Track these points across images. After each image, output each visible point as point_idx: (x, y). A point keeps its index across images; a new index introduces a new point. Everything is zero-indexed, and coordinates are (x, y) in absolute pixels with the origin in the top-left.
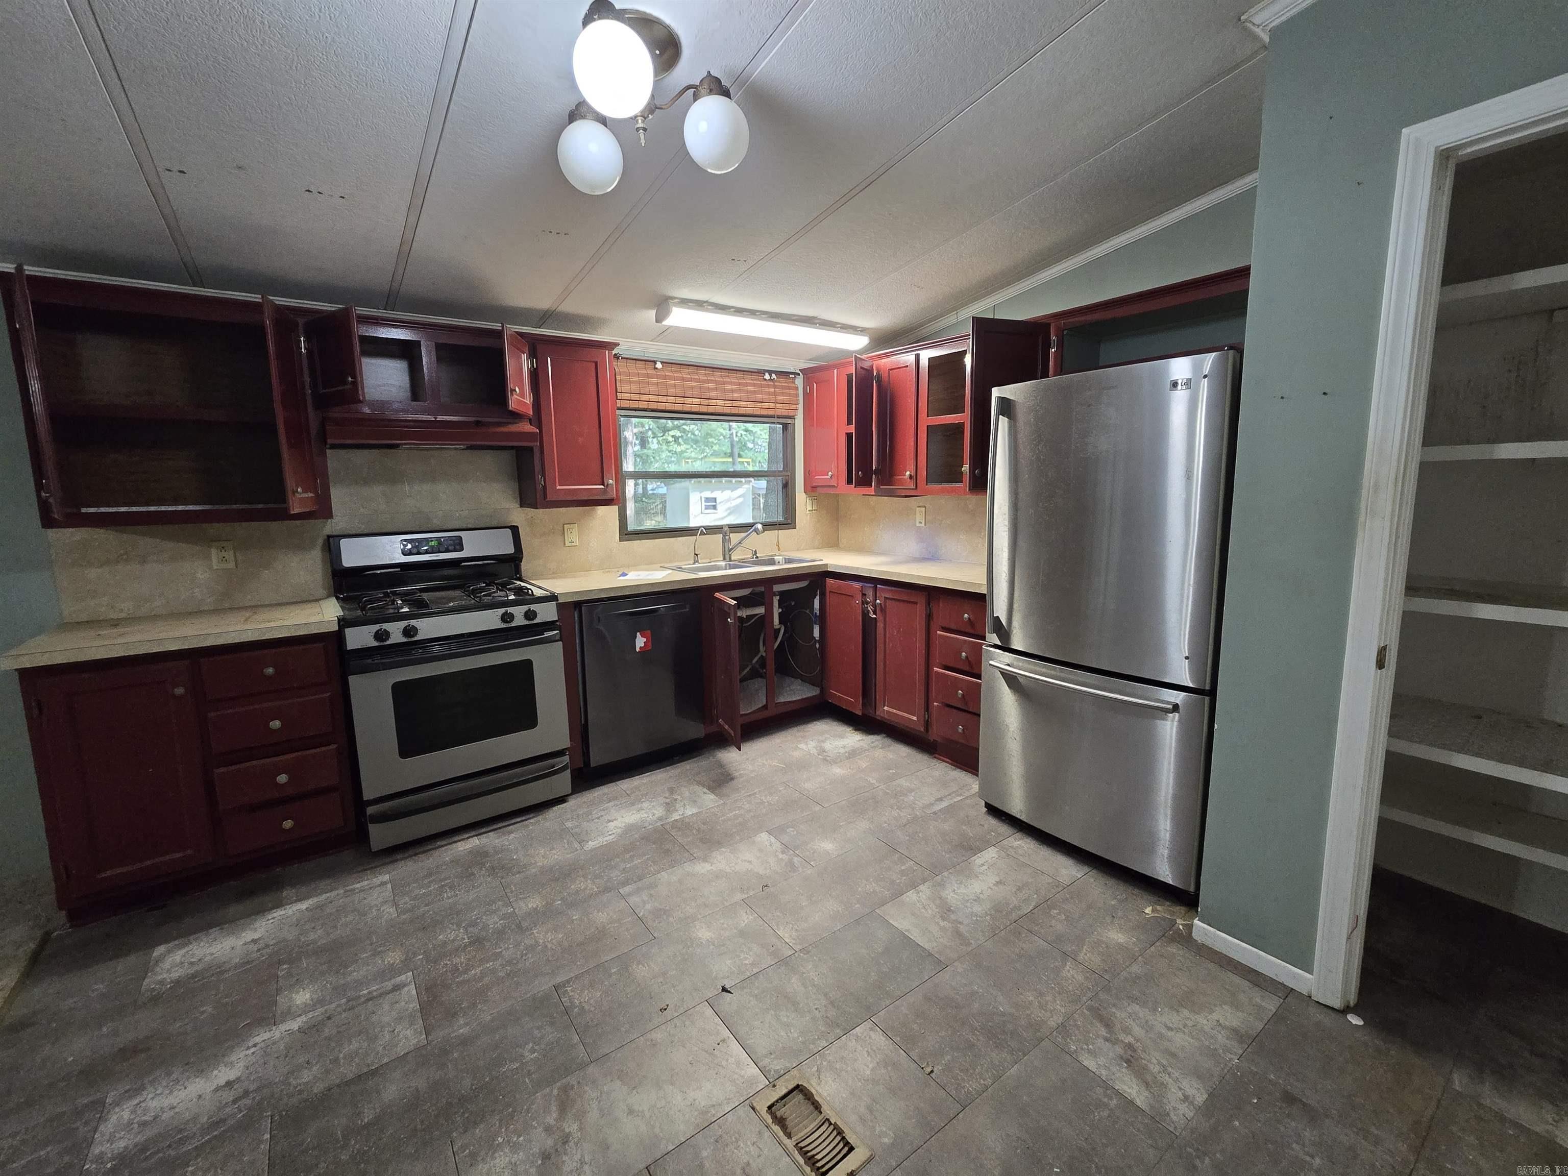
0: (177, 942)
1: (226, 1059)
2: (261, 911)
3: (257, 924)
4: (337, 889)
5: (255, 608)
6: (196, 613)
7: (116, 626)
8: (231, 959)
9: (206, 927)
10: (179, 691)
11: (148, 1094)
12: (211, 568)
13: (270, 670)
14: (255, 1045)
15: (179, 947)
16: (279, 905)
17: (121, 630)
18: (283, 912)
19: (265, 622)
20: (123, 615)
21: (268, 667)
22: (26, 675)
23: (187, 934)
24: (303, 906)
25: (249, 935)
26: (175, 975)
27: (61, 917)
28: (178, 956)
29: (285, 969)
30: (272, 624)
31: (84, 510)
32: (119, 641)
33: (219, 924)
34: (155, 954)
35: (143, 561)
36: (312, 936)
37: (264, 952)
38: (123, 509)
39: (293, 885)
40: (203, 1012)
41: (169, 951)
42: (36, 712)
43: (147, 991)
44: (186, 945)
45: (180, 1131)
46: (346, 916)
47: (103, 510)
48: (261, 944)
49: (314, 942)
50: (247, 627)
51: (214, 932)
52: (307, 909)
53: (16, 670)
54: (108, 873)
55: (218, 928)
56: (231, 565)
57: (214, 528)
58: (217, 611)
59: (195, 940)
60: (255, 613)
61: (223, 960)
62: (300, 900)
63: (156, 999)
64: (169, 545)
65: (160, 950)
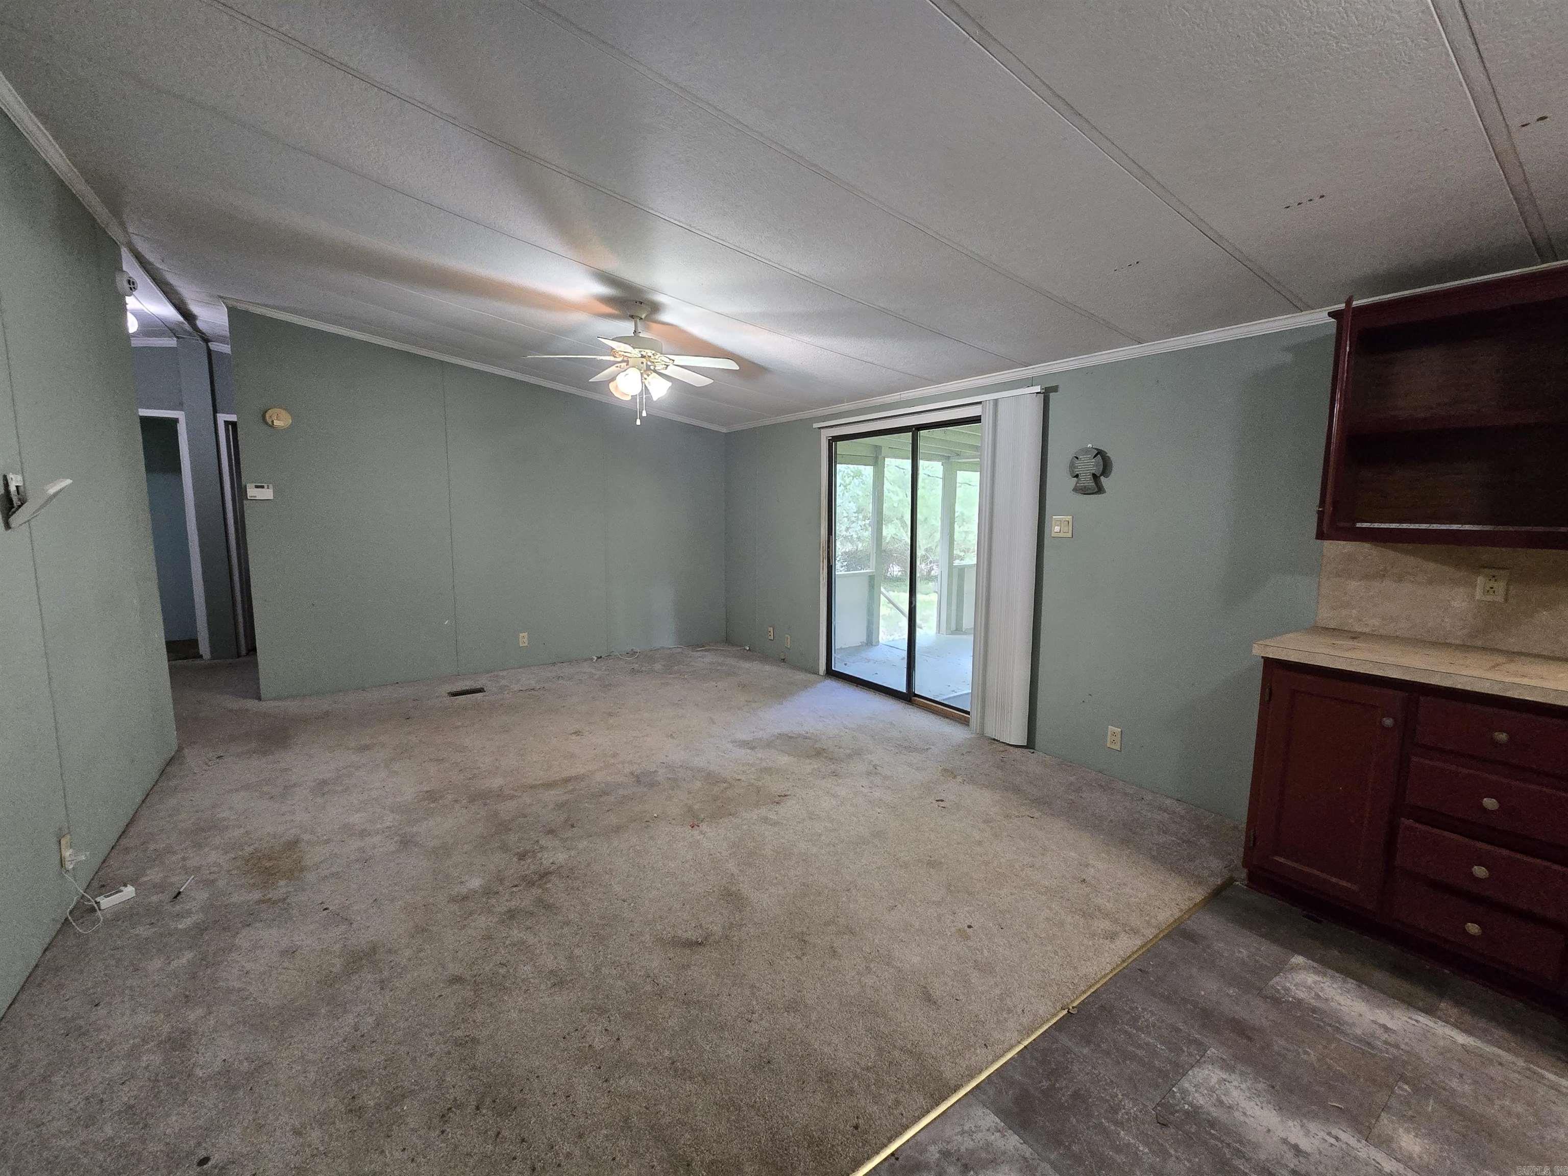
0: (1315, 965)
1: (1305, 1121)
2: (1409, 1002)
3: (1397, 1013)
4: (1517, 1055)
5: (1512, 655)
6: (1439, 644)
7: (1353, 638)
8: (1354, 1024)
9: (1346, 973)
10: (1388, 722)
11: (1235, 1079)
12: (1473, 596)
13: (1502, 737)
14: (1337, 1139)
15: (1317, 972)
16: (1429, 1011)
17: (1355, 643)
18: (1431, 1024)
19: (1516, 675)
20: (1366, 630)
21: (1501, 731)
22: (1271, 665)
23: (1326, 964)
24: (1461, 1038)
25: (1382, 1016)
26: (1301, 994)
27: (1243, 873)
28: (1311, 978)
29: (1406, 1091)
30: (1525, 681)
31: (1359, 525)
32: (1347, 655)
33: (1361, 980)
34: (1293, 960)
35: (1400, 579)
36: (1454, 1083)
37: (1391, 1049)
38: (1393, 526)
39: (1458, 1003)
40: (1306, 1053)
41: (1304, 968)
42: (1267, 698)
43: (1273, 987)
44: (1325, 975)
45: (1241, 1142)
46: (1513, 1100)
47: (1376, 525)
48: (1392, 1039)
49: (1453, 1092)
50: (1489, 675)
51: (1351, 984)
52: (1463, 1045)
53: (1262, 657)
54: (1282, 860)
55: (1357, 983)
56: (1500, 599)
57: (1487, 553)
58: (1465, 648)
59: (1332, 977)
60: (1512, 661)
61: (1346, 1018)
62: (1456, 1026)
63: (1276, 1001)
64: (1431, 566)
65: (1298, 960)
